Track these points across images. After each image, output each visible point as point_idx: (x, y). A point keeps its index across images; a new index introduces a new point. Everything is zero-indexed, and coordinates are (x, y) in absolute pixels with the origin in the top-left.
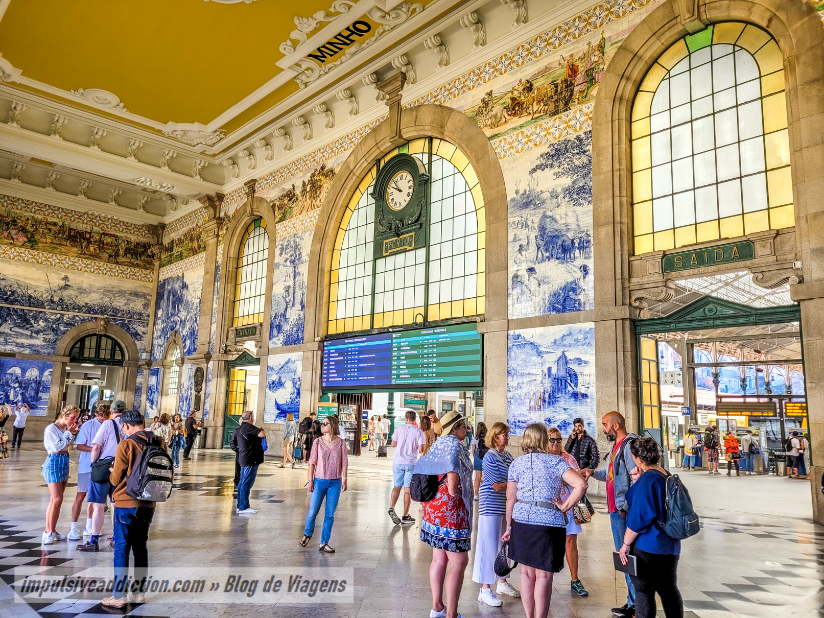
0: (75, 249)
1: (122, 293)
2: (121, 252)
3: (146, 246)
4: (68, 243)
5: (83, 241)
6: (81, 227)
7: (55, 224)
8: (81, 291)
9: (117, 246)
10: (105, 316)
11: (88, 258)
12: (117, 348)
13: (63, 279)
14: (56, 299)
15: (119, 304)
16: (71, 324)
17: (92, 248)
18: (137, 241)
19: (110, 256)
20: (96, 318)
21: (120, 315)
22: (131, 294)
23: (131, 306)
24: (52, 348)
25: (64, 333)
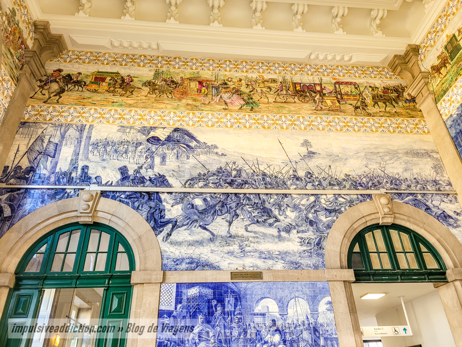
0: (307, 106)
1: (394, 154)
2: (369, 101)
3: (399, 91)
4: (296, 99)
5: (314, 95)
6: (307, 79)
7: (274, 81)
8: (335, 158)
9: (360, 94)
10: (383, 191)
11: (327, 114)
12: (423, 249)
13: (303, 145)
14: (301, 174)
15: (395, 171)
16: (335, 211)
17: (329, 102)
18: (383, 85)
19: (357, 108)
20: (370, 196)
21: (403, 187)
22: (407, 153)
23: (415, 171)
24: (318, 255)
25: (329, 227)
